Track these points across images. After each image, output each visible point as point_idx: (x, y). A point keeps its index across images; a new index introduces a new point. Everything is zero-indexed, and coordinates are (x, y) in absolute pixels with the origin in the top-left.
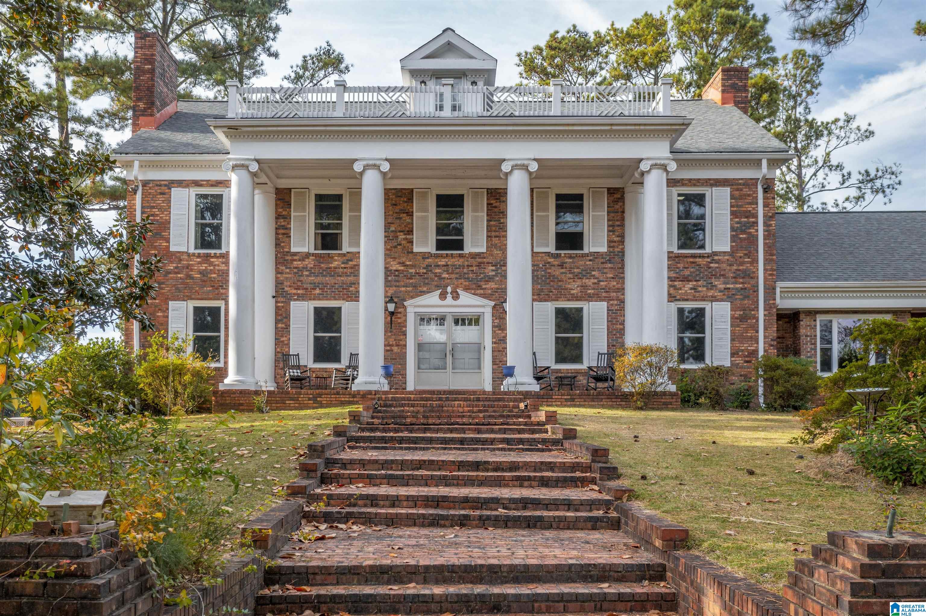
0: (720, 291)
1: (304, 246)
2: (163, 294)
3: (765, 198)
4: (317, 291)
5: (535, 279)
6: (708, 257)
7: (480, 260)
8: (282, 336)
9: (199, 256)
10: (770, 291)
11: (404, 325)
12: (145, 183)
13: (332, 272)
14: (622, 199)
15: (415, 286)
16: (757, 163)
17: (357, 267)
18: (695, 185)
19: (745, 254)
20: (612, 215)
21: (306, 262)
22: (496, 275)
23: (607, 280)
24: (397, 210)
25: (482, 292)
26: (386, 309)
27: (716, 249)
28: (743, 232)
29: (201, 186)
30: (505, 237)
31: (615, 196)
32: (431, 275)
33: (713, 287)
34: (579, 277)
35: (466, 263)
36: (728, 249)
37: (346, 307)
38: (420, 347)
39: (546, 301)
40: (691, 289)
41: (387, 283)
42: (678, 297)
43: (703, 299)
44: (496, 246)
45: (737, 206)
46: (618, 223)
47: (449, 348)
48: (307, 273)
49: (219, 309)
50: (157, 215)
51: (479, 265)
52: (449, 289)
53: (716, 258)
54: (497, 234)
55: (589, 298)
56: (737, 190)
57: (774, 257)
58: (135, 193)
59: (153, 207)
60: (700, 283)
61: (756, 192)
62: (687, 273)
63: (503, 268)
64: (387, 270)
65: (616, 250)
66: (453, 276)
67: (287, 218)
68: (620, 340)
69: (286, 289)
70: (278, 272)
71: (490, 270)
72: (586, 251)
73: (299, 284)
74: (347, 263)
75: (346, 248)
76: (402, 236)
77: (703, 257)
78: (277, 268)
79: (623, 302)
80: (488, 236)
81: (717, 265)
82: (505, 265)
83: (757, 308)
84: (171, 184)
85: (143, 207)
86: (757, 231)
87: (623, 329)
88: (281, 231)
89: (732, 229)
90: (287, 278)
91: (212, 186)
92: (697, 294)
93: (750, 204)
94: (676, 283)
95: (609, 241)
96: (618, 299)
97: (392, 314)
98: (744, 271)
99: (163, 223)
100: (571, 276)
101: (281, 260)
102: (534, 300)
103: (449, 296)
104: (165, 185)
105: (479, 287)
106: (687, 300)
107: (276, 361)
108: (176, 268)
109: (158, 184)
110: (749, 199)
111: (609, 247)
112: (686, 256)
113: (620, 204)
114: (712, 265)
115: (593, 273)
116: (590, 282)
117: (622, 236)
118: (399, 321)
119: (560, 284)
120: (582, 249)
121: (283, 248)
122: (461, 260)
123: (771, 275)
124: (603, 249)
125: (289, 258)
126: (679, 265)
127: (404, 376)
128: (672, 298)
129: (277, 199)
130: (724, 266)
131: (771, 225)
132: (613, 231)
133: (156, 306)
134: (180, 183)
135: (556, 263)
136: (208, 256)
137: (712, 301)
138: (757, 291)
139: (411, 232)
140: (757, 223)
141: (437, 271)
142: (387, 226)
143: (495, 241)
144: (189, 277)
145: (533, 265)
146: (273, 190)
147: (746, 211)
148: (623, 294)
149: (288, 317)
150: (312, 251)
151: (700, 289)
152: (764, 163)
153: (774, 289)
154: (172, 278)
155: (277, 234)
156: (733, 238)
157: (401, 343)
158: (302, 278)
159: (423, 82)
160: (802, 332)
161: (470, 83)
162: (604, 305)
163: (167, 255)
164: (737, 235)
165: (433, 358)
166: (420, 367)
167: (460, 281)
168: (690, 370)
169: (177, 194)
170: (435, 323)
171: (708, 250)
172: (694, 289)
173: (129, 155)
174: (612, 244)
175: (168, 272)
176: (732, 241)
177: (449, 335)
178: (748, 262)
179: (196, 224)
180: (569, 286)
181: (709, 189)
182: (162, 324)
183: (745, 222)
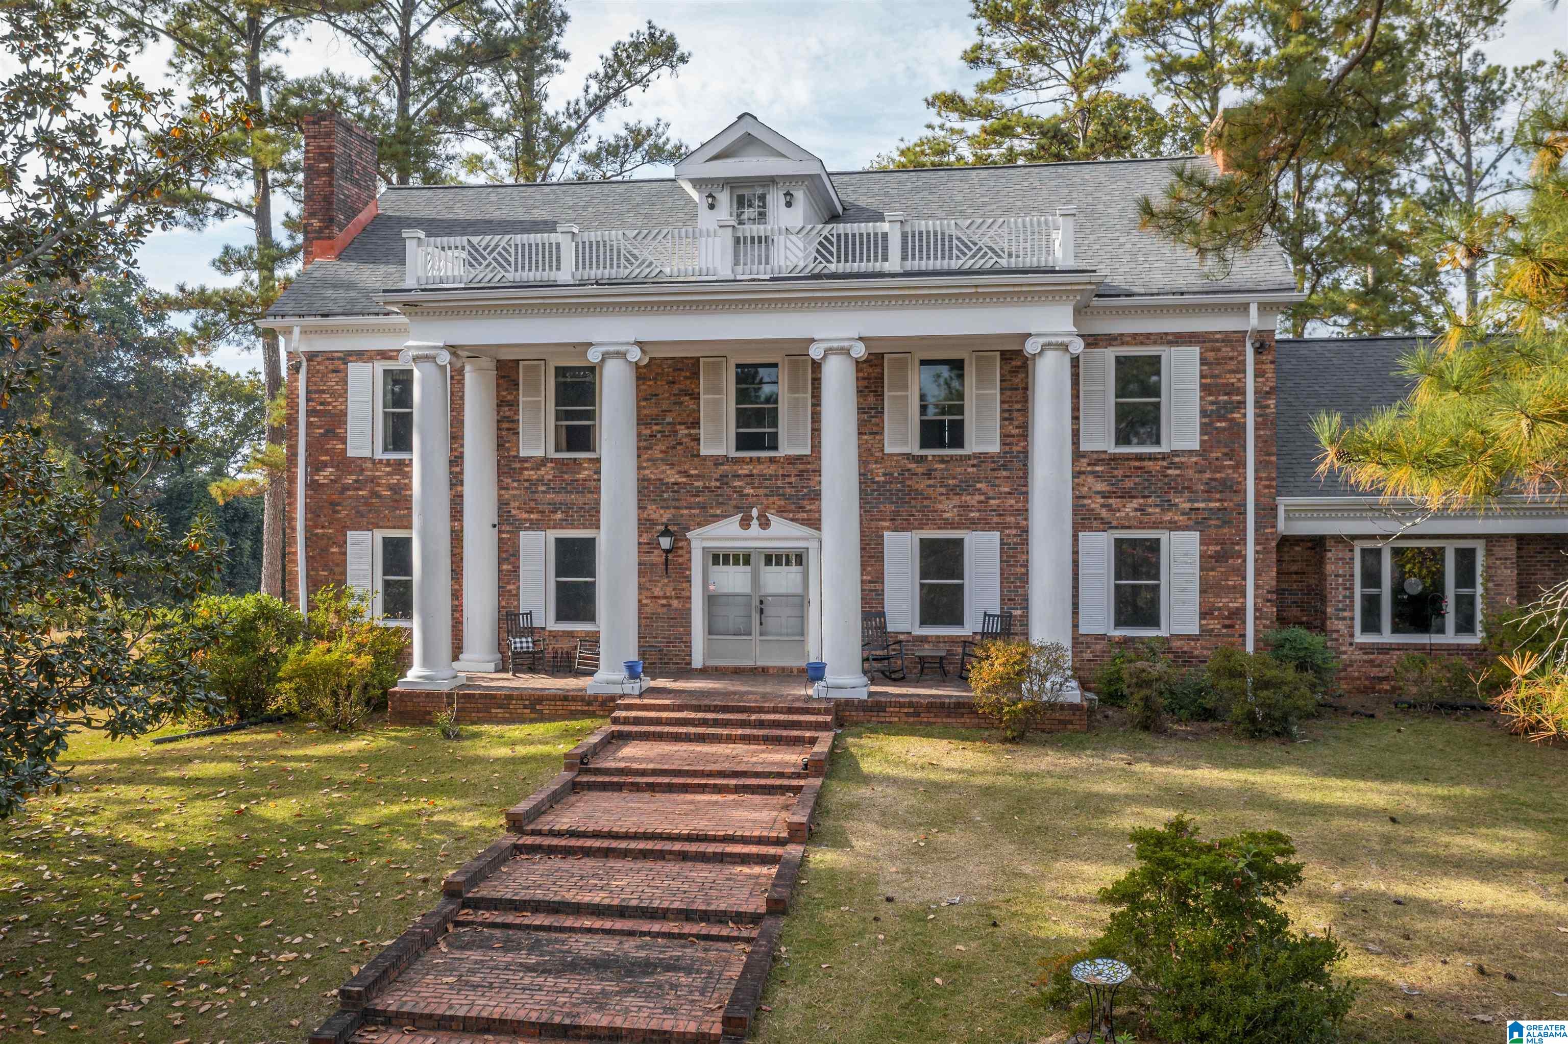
0: (1183, 514)
1: (538, 447)
2: (338, 520)
3: (1257, 363)
4: (559, 516)
5: (887, 495)
6: (1163, 459)
7: (801, 467)
8: (508, 583)
9: (388, 463)
10: (1267, 513)
11: (686, 567)
12: (311, 356)
13: (580, 487)
14: (1024, 367)
15: (703, 507)
16: (1245, 307)
18: (1142, 343)
19: (1226, 454)
20: (1009, 393)
21: (542, 472)
23: (1000, 496)
24: (676, 389)
25: (805, 515)
27: (1178, 446)
28: (1222, 418)
29: (388, 358)
31: (1014, 363)
32: (726, 490)
33: (1172, 506)
34: (953, 491)
35: (781, 472)
36: (1196, 445)
37: (602, 539)
38: (711, 600)
39: (903, 530)
40: (1136, 510)
41: (661, 504)
42: (1114, 523)
43: (1156, 526)
45: (1212, 377)
46: (1018, 406)
47: (755, 602)
48: (543, 488)
50: (329, 403)
51: (800, 474)
52: (755, 512)
53: (1177, 460)
55: (973, 525)
56: (1213, 350)
57: (1274, 458)
58: (298, 372)
59: (323, 392)
60: (1150, 501)
61: (1243, 353)
62: (1129, 484)
65: (1015, 449)
66: (761, 492)
67: (513, 405)
68: (1020, 591)
69: (514, 512)
70: (501, 487)
71: (817, 483)
72: (967, 451)
73: (532, 504)
76: (683, 431)
77: (1156, 459)
78: (500, 481)
79: (1025, 530)
80: (814, 430)
81: (1178, 472)
83: (1244, 540)
84: (348, 356)
85: (308, 392)
86: (1244, 415)
87: (1025, 574)
88: (505, 425)
89: (1204, 413)
90: (514, 496)
92: (1146, 519)
93: (1233, 372)
94: (1111, 501)
95: (1004, 436)
97: (667, 552)
98: (1223, 482)
99: (335, 415)
100: (943, 490)
101: (506, 469)
103: (755, 523)
104: (339, 359)
105: (801, 508)
106: (1129, 528)
107: (500, 620)
108: (356, 481)
109: (330, 356)
110: (1232, 365)
111: (1003, 444)
112: (1128, 458)
113: (1021, 376)
114: (1170, 472)
115: (978, 486)
116: (973, 500)
117: (1025, 427)
118: (680, 560)
119: (926, 503)
120: (961, 446)
121: (508, 450)
122: (774, 467)
123: (1267, 486)
124: (994, 448)
125: (518, 465)
126: (1116, 472)
127: (688, 644)
128: (1104, 524)
129: (500, 377)
130: (1190, 473)
131: (1268, 406)
132: (1010, 419)
133: (329, 538)
134: (361, 356)
135: (920, 470)
136: (401, 463)
137: (1171, 530)
138: (1243, 513)
139: (696, 424)
140: (1244, 402)
141: (737, 484)
142: (661, 416)
144: (375, 494)
145: (883, 475)
146: (493, 365)
147: (1227, 384)
148: (1026, 519)
149: (516, 554)
150: (552, 454)
151: (1150, 510)
152: (1253, 309)
153: (1274, 508)
154: (350, 497)
155: (499, 429)
156: (1205, 429)
157: (684, 594)
158: (536, 496)
159: (710, 196)
160: (1330, 568)
161: (781, 194)
162: (994, 537)
163: (344, 463)
164: (1211, 424)
165: (732, 616)
166: (711, 630)
167: (771, 499)
168: (1132, 639)
169: (357, 372)
170: (736, 562)
171: (1164, 448)
172: (1141, 509)
173: (287, 319)
174: (1009, 440)
175: (345, 488)
176: (1203, 432)
177: (756, 580)
178: (1229, 467)
179: (385, 414)
180: (940, 507)
181: (1166, 348)
182: (337, 565)
183: (1225, 402)
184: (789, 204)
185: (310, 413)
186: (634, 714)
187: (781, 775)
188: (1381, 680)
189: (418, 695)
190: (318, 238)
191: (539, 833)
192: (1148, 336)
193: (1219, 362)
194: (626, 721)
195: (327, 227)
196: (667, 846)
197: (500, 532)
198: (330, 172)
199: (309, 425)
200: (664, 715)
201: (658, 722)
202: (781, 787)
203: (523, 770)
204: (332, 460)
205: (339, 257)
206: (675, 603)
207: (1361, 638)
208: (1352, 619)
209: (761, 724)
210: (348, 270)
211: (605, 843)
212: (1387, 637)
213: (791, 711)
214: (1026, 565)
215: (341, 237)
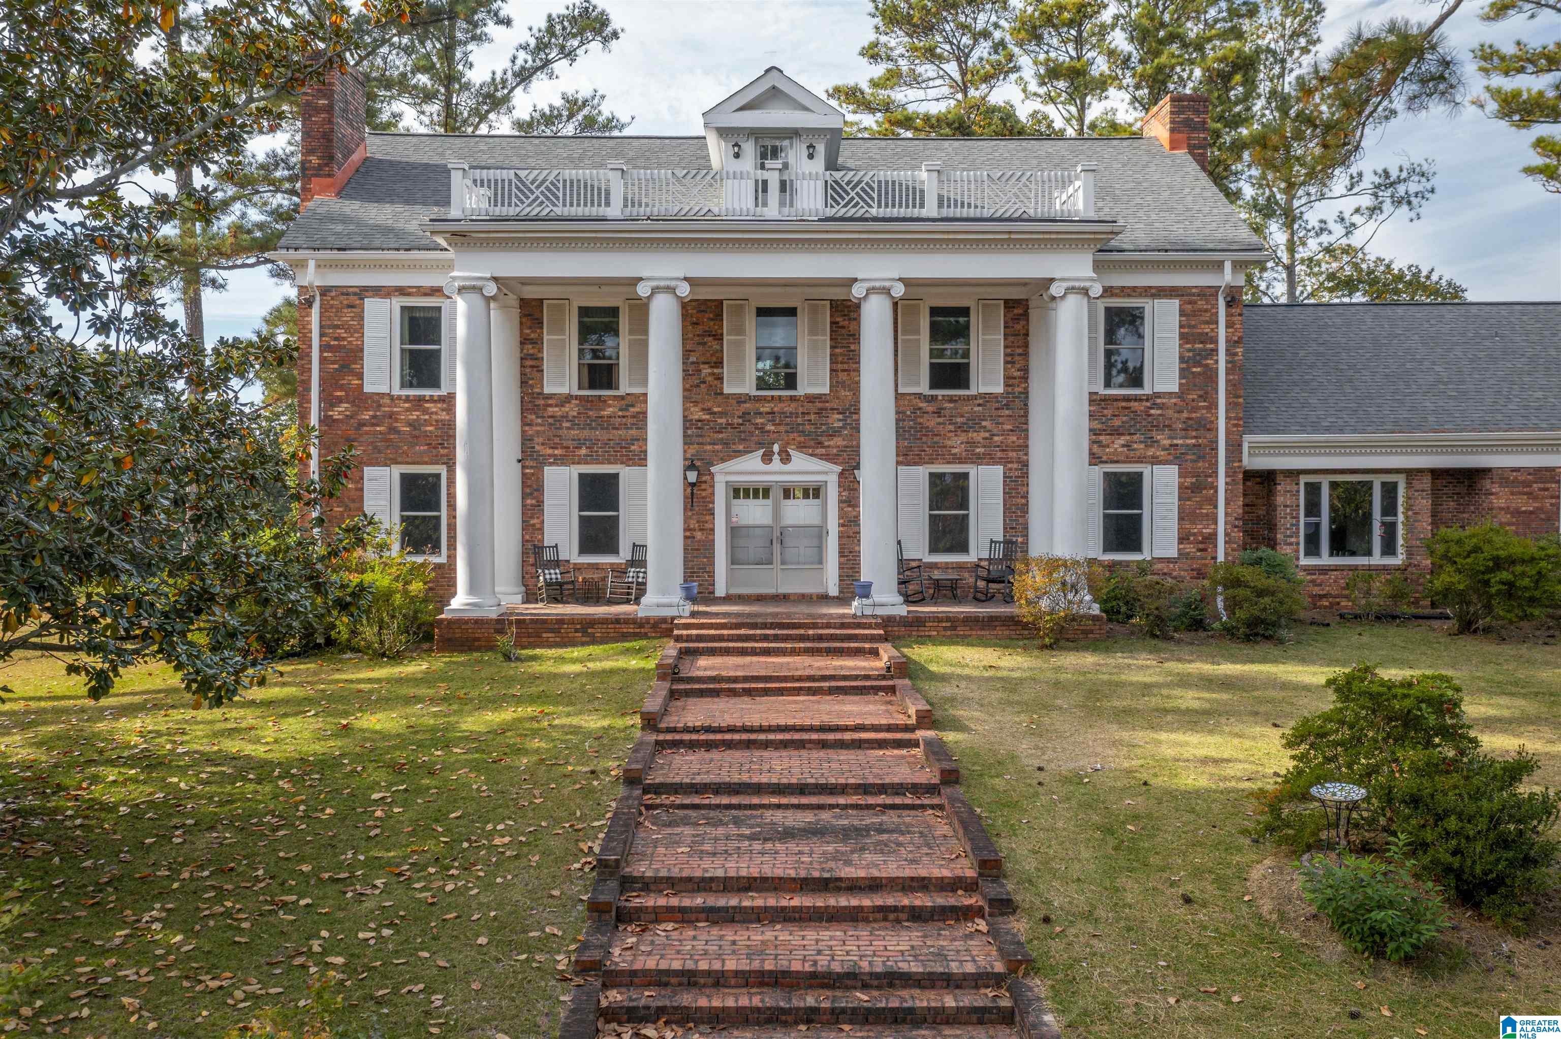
0: (1164, 450)
1: (562, 384)
2: (355, 456)
3: (1228, 315)
4: (583, 451)
5: (901, 432)
6: (1147, 399)
7: (820, 405)
8: (532, 517)
9: (407, 399)
10: (1235, 448)
11: (710, 500)
12: (325, 291)
13: (605, 424)
14: (1026, 315)
15: (726, 444)
16: (1220, 265)
17: (642, 417)
18: (1129, 296)
19: (1200, 396)
20: (1011, 339)
21: (566, 409)
22: (844, 427)
23: (1004, 433)
24: (699, 330)
25: (823, 451)
26: (685, 478)
27: (1159, 388)
28: (1198, 364)
29: (409, 294)
30: (858, 371)
31: (1016, 311)
32: (749, 427)
33: (1154, 442)
34: (961, 429)
35: (801, 410)
36: (1176, 389)
37: (626, 474)
38: (734, 531)
39: (916, 464)
40: (1123, 446)
41: (687, 440)
42: (1105, 458)
43: (1140, 460)
44: (843, 384)
45: (1190, 327)
46: (1020, 351)
47: (776, 534)
48: (568, 424)
49: (438, 476)
50: (344, 339)
51: (820, 411)
52: (776, 448)
53: (1159, 401)
54: (846, 366)
55: (978, 460)
56: (1190, 303)
57: (1241, 400)
58: (310, 306)
59: (337, 327)
60: (1135, 437)
61: (1216, 306)
62: (1117, 422)
63: (855, 417)
64: (687, 422)
65: (1017, 389)
66: (782, 428)
67: (537, 342)
68: (1021, 520)
69: (537, 448)
70: (525, 423)
71: (835, 420)
72: (973, 391)
73: (557, 440)
74: (626, 410)
75: (625, 387)
76: (706, 370)
77: (1140, 400)
78: (523, 418)
79: (1026, 464)
80: (832, 370)
81: (1159, 412)
82: (857, 411)
83: (1216, 473)
84: (365, 292)
85: (321, 327)
86: (1217, 362)
87: (1027, 504)
88: (529, 363)
89: (1182, 359)
90: (538, 432)
91: (426, 295)
92: (1132, 454)
93: (1208, 323)
94: (1101, 438)
95: (1007, 378)
96: (1019, 461)
97: (693, 485)
98: (1198, 421)
99: (352, 351)
100: (952, 427)
101: (530, 406)
102: (898, 463)
103: (776, 457)
104: (355, 294)
105: (820, 444)
106: (1117, 462)
107: (524, 553)
108: (374, 417)
109: (344, 291)
110: (1206, 316)
111: (1007, 385)
112: (1116, 399)
113: (1022, 323)
114: (1152, 412)
115: (984, 423)
116: (979, 437)
117: (1025, 370)
118: (705, 494)
119: (936, 439)
120: (967, 387)
121: (532, 386)
122: (793, 405)
123: (1236, 425)
124: (998, 388)
125: (541, 402)
126: (1105, 412)
127: (712, 574)
128: (1095, 459)
129: (523, 316)
130: (1170, 413)
131: (1236, 354)
132: (1013, 363)
134: (378, 291)
135: (930, 409)
136: (421, 399)
137: (1153, 464)
138: (1216, 449)
139: (719, 364)
140: (1217, 350)
141: (759, 421)
142: (686, 353)
143: (843, 376)
144: (393, 430)
145: (897, 413)
146: (516, 304)
147: (1201, 334)
148: (1026, 454)
149: (540, 489)
150: (576, 392)
151: (1135, 446)
152: (1228, 266)
153: (1240, 445)
154: (367, 433)
155: (522, 366)
156: (1183, 373)
157: (708, 526)
158: (560, 432)
159: (736, 145)
160: (1280, 500)
161: (804, 146)
162: (999, 470)
163: (360, 399)
164: (1188, 368)
165: (754, 547)
166: (734, 560)
167: (792, 436)
168: (1120, 563)
169: (373, 307)
170: (756, 496)
171: (1147, 390)
172: (1127, 446)
173: (301, 252)
174: (1011, 382)
175: (362, 424)
176: (1181, 377)
177: (777, 513)
178: (1203, 408)
179: (402, 350)
180: (949, 443)
181: (1150, 301)
182: (353, 501)
183: (1201, 350)
184: (811, 156)
185: (323, 348)
186: (694, 632)
187: (867, 677)
188: (1321, 597)
189: (467, 622)
190: (316, 176)
191: (674, 730)
192: (1134, 289)
193: (1195, 313)
194: (689, 639)
195: (327, 165)
196: (805, 736)
197: (523, 467)
198: (329, 109)
199: (322, 360)
200: (725, 632)
201: (721, 638)
202: (872, 687)
203: (614, 681)
204: (347, 395)
205: (339, 194)
206: (699, 535)
207: (1304, 561)
208: (1298, 544)
209: (820, 638)
210: (351, 207)
211: (745, 736)
212: (1325, 559)
213: (843, 626)
214: (1025, 496)
215: (340, 175)
